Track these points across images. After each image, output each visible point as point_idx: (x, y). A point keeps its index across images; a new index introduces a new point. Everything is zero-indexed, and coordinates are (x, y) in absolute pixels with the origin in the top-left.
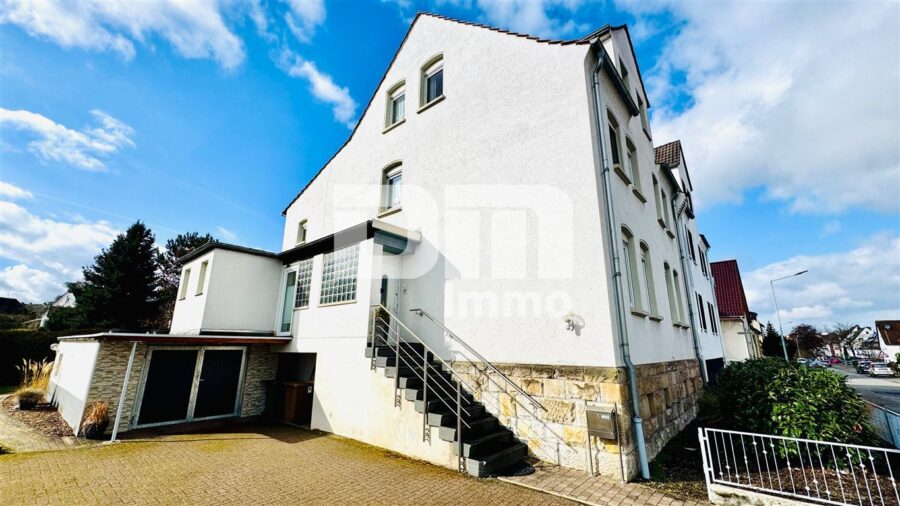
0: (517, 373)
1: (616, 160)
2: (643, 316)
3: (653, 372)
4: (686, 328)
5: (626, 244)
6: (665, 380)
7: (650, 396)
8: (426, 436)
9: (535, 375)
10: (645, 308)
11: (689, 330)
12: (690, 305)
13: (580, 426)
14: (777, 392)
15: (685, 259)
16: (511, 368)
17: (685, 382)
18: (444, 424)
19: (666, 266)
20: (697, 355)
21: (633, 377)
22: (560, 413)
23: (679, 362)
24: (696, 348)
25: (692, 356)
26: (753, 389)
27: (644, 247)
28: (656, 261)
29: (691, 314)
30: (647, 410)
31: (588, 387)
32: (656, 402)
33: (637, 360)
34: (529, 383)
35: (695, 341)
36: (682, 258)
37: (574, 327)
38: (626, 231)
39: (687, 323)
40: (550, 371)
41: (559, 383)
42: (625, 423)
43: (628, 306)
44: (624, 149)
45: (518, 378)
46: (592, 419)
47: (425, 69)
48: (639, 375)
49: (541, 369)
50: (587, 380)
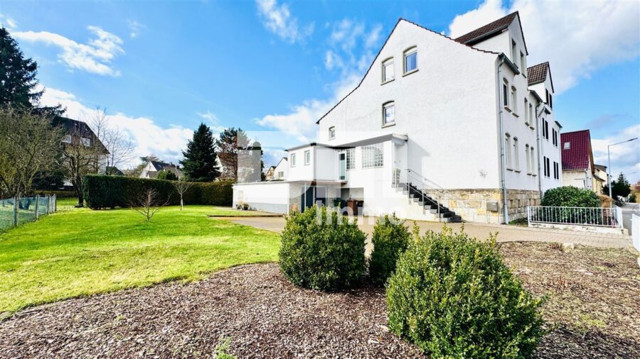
0: (457, 192)
1: (506, 104)
2: (512, 170)
3: (513, 192)
4: (534, 176)
5: (507, 140)
6: (519, 197)
7: (511, 201)
8: (424, 213)
9: (465, 192)
10: (513, 167)
11: (537, 177)
12: (539, 164)
13: (484, 207)
14: (564, 197)
15: (540, 141)
16: (454, 191)
17: (530, 200)
18: (432, 208)
19: (527, 146)
20: (540, 189)
21: (505, 192)
22: (475, 205)
23: (528, 191)
24: (540, 186)
25: (537, 189)
26: (555, 197)
27: (515, 139)
28: (521, 145)
29: (539, 169)
30: (510, 206)
31: (487, 195)
32: (514, 204)
33: (507, 187)
34: (462, 195)
35: (540, 182)
36: (538, 139)
37: (483, 175)
38: (508, 135)
39: (536, 173)
40: (471, 191)
41: (475, 195)
42: (501, 206)
43: (506, 167)
44: (510, 90)
45: (457, 194)
46: (488, 205)
47: (405, 52)
48: (507, 193)
49: (467, 190)
50: (487, 193)
